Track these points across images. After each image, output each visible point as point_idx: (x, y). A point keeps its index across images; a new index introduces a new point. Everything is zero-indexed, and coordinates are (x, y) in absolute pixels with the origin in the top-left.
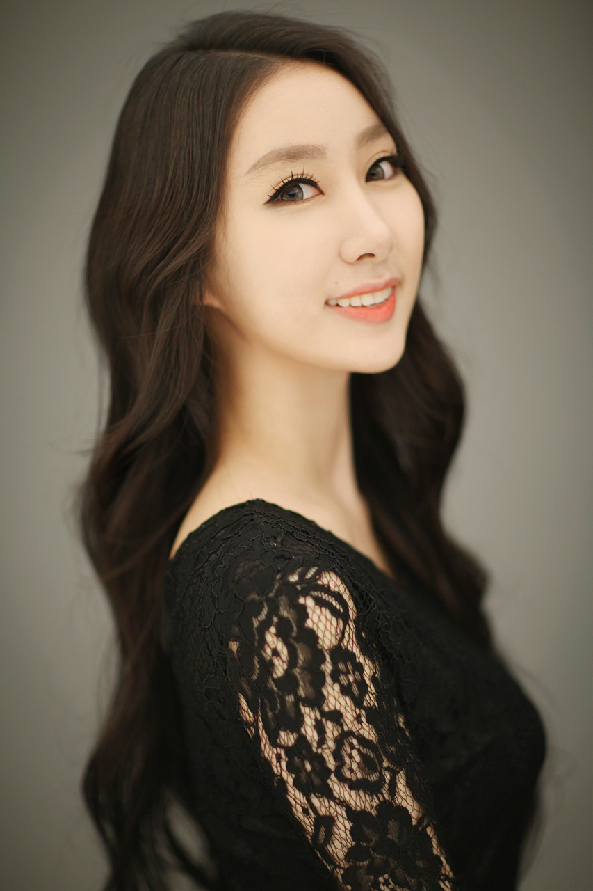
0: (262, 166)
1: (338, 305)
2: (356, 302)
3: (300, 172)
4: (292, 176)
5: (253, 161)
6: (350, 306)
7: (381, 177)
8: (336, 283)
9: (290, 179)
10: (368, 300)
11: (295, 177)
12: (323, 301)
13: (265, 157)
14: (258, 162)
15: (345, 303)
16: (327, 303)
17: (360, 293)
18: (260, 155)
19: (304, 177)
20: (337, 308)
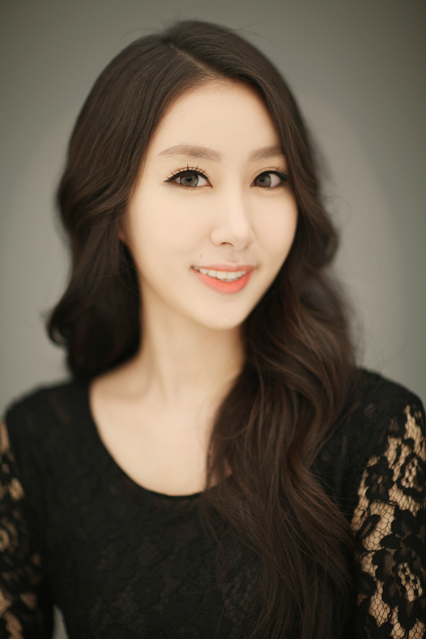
0: (170, 153)
1: (198, 271)
2: (212, 273)
3: (195, 166)
4: (188, 168)
5: (165, 147)
6: (207, 274)
7: (268, 186)
8: (201, 256)
9: (186, 169)
10: (221, 275)
11: (190, 169)
12: (189, 265)
13: (174, 147)
14: (169, 150)
15: (204, 271)
16: (192, 267)
17: (217, 269)
18: (172, 145)
19: (198, 170)
20: (198, 273)
